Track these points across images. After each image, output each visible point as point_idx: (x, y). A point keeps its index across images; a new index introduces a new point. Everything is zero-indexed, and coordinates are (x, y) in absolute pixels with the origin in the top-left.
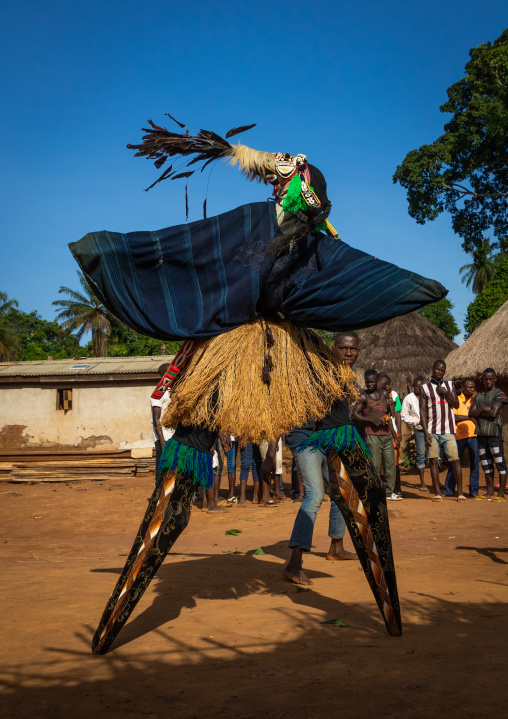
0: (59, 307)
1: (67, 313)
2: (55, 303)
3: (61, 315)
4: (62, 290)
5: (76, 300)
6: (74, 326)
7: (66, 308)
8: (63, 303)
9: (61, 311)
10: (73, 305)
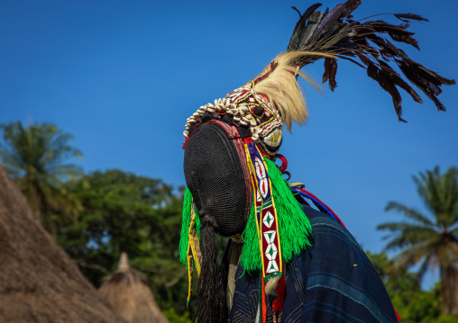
0: (387, 232)
1: (400, 243)
2: (381, 227)
3: (391, 246)
4: (392, 206)
5: (412, 222)
6: (412, 261)
7: (398, 234)
8: (393, 227)
9: (391, 240)
10: (408, 229)
